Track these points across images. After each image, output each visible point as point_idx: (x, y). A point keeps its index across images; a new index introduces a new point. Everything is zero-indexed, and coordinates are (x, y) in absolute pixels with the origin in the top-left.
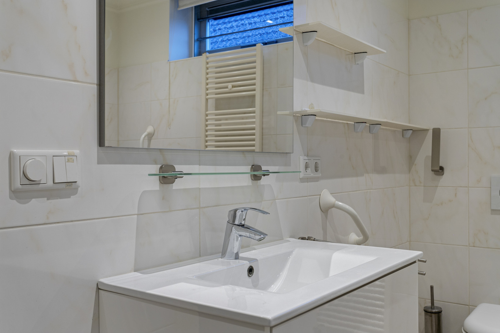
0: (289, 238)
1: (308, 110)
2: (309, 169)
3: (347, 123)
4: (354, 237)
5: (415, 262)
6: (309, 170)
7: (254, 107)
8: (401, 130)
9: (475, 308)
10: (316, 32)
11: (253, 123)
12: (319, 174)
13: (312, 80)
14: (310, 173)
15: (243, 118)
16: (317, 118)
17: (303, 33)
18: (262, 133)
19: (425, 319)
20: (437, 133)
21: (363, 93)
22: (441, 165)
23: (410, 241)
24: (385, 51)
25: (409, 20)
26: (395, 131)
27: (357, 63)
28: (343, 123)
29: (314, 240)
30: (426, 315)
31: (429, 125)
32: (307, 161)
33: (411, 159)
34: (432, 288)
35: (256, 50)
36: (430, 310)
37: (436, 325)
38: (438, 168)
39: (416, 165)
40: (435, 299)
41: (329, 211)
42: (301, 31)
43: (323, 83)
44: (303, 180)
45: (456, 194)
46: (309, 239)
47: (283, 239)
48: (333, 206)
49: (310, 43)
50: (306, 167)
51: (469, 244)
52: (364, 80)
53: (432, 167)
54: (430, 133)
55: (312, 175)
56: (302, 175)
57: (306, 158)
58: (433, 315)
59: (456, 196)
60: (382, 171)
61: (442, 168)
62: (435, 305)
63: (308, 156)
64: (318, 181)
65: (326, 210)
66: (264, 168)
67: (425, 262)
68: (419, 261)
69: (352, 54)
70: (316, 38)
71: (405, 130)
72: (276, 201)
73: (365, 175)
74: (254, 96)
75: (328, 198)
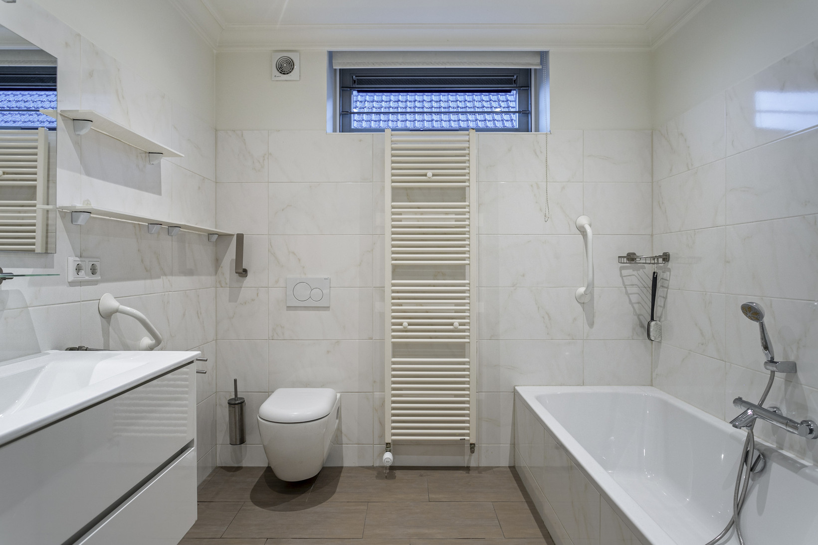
0: (51, 351)
1: (79, 205)
2: (83, 271)
3: (139, 224)
4: (147, 341)
5: (192, 362)
6: (82, 273)
7: (36, 200)
8: (206, 234)
9: (271, 394)
10: (92, 121)
11: (34, 218)
12: (97, 277)
13: (88, 174)
14: (84, 275)
15: (19, 212)
16: (92, 215)
17: (74, 120)
18: (47, 230)
19: (229, 411)
20: (240, 238)
21: (160, 194)
22: (243, 268)
23: (217, 340)
24: (183, 155)
25: (216, 130)
26: (199, 235)
27: (151, 163)
28: (132, 223)
29: (86, 350)
30: (229, 407)
31: (234, 230)
32: (80, 263)
33: (217, 262)
34: (235, 381)
35: (37, 134)
36: (233, 402)
37: (238, 414)
38: (241, 271)
39: (222, 267)
40: (238, 391)
41: (112, 317)
42: (72, 118)
43: (105, 177)
44: (72, 284)
45: (258, 294)
46: (79, 349)
47: (40, 352)
48: (117, 311)
49: (83, 132)
50: (78, 269)
51: (269, 338)
52: (160, 182)
53: (236, 268)
54: (235, 238)
55: (87, 278)
56: (71, 279)
57: (78, 259)
58: (237, 406)
59: (258, 296)
60: (190, 273)
61: (245, 271)
62: (238, 397)
63: (81, 257)
64: (97, 285)
65: (107, 316)
66: (5, 270)
67: (206, 360)
68: (197, 360)
69: (146, 152)
70: (92, 128)
71: (210, 234)
72: (29, 308)
73: (162, 277)
74: (35, 187)
75: (110, 301)
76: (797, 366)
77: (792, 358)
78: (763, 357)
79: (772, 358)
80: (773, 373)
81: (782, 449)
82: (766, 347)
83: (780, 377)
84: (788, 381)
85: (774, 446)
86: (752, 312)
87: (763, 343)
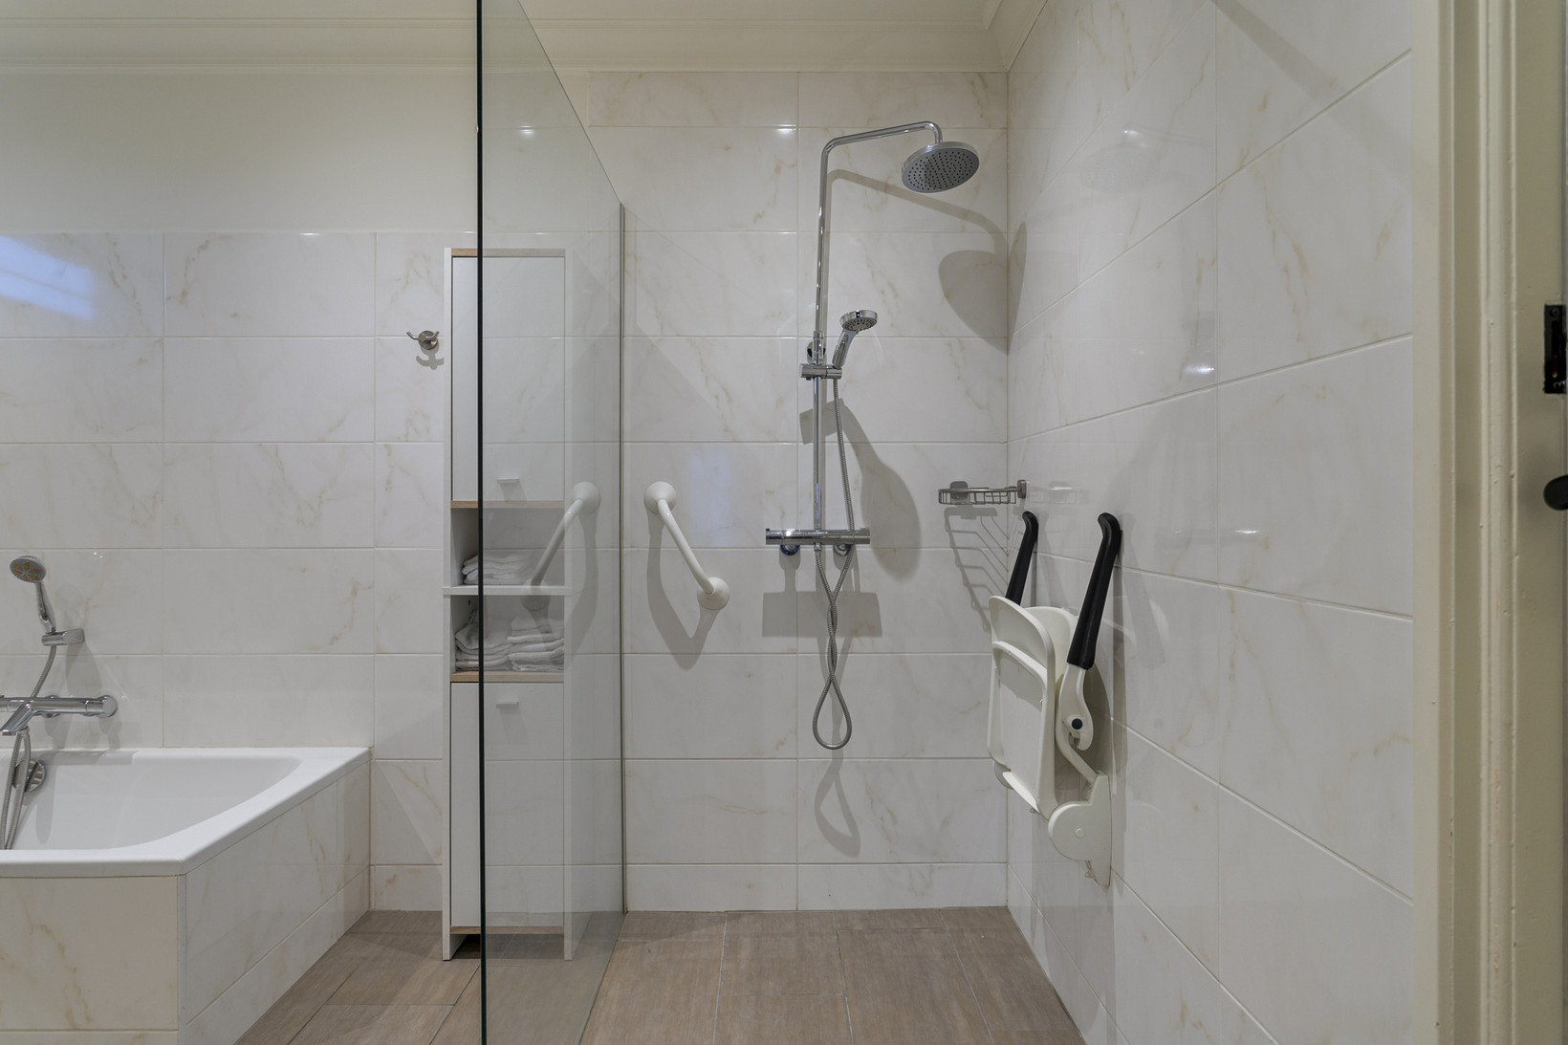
76: (86, 634)
77: (77, 624)
78: (40, 629)
79: (54, 629)
80: (54, 647)
81: (63, 748)
82: (45, 616)
83: (61, 651)
84: (71, 656)
85: (50, 748)
86: (29, 570)
87: (41, 611)
